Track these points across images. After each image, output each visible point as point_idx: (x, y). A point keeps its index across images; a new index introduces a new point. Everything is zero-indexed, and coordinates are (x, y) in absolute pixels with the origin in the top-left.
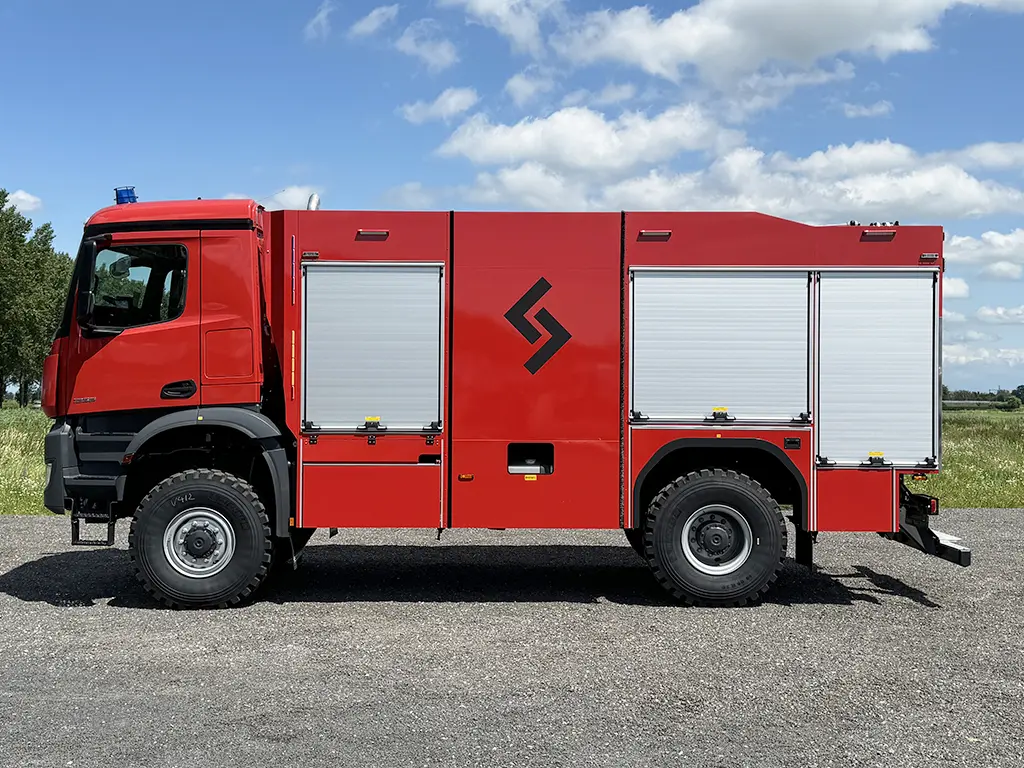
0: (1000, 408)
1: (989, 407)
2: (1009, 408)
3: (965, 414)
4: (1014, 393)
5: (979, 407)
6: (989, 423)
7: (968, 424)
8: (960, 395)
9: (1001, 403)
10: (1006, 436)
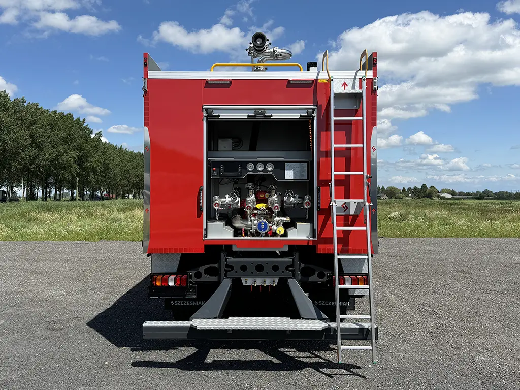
1: (472, 198)
2: (479, 198)
4: (483, 192)
8: (461, 193)
9: (476, 196)
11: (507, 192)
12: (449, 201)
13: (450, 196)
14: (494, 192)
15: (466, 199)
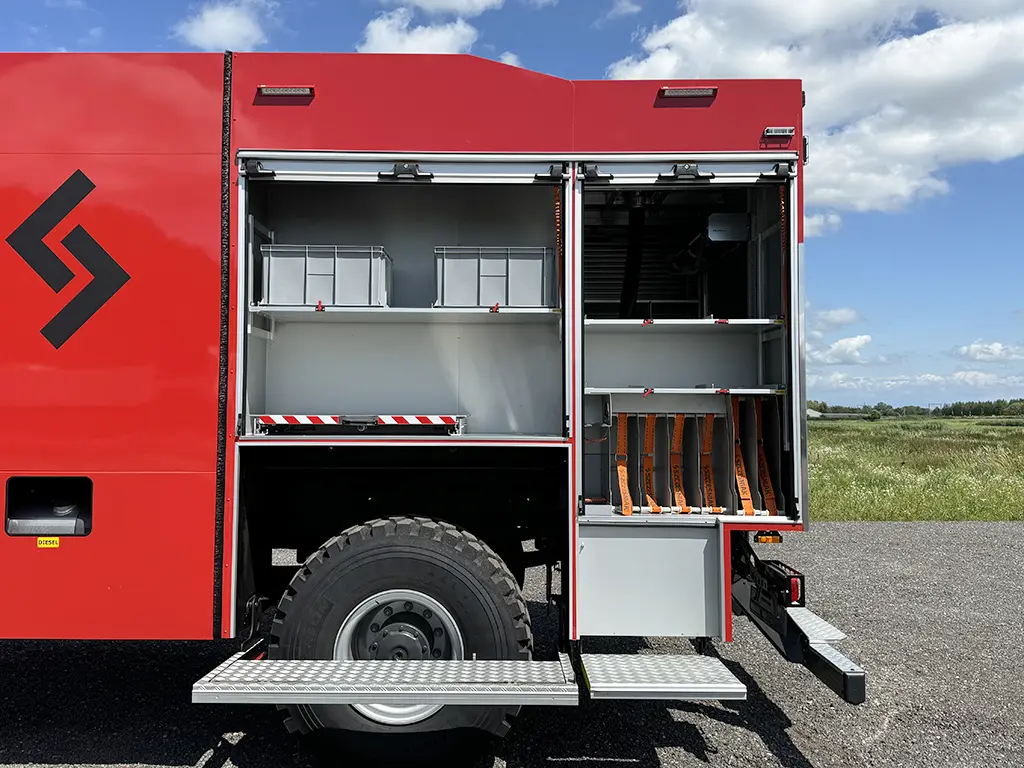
0: (865, 419)
1: (858, 418)
2: (872, 419)
3: (839, 423)
4: (876, 408)
5: (850, 418)
6: (859, 431)
7: (843, 431)
8: (836, 410)
9: (866, 415)
10: (873, 440)
11: (918, 408)
12: (819, 424)
13: (817, 414)
14: (894, 408)
15: (847, 419)
